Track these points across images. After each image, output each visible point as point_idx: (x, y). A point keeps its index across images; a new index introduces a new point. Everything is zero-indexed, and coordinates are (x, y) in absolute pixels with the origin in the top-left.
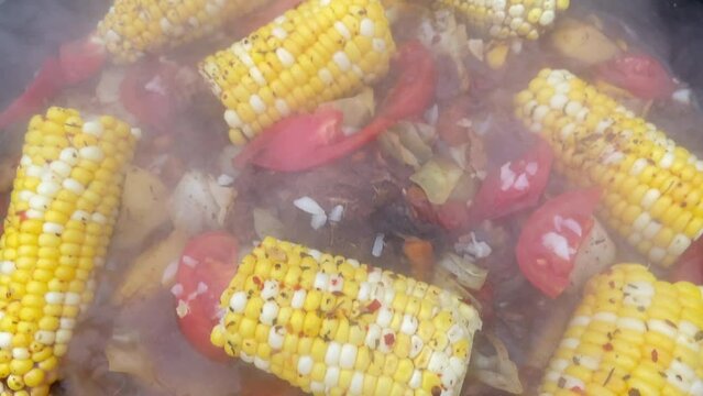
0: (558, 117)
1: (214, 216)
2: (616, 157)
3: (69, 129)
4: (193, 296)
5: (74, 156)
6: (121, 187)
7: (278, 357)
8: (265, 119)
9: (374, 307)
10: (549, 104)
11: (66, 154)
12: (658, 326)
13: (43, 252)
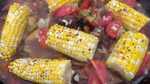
0: (114, 8)
1: (46, 26)
2: (125, 13)
3: (18, 7)
4: (42, 38)
5: (19, 12)
6: (28, 20)
7: (58, 45)
8: (56, 8)
9: (77, 35)
10: (112, 5)
11: (17, 12)
12: (134, 39)
13: (12, 29)
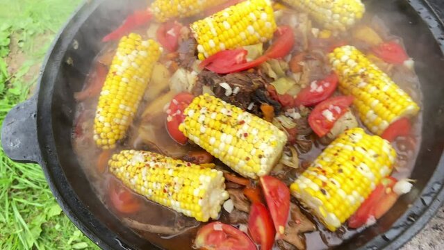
0: (342, 65)
1: (187, 88)
2: (363, 84)
3: (137, 43)
4: (174, 115)
5: (137, 53)
6: (152, 70)
7: (202, 137)
8: (215, 51)
9: (242, 123)
10: (340, 59)
11: (134, 52)
12: (359, 149)
13: (121, 89)
